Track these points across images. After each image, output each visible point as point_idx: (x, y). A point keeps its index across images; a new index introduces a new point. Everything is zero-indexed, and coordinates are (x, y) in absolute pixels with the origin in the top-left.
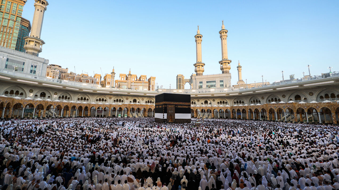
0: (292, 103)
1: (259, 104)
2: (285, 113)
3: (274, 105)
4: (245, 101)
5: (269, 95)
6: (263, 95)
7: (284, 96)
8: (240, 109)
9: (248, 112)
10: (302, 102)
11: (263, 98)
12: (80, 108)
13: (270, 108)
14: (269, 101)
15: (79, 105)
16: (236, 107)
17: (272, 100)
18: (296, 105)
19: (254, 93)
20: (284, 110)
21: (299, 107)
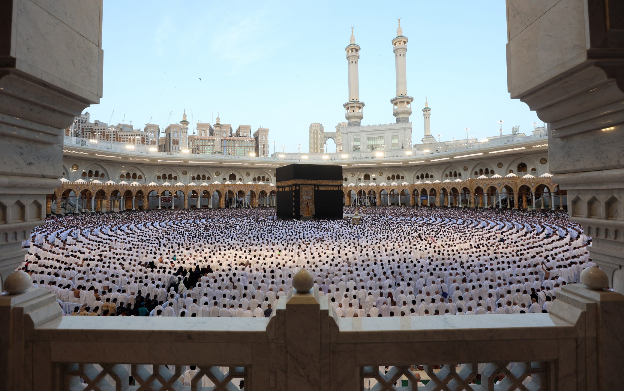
0: (513, 177)
1: (458, 180)
2: (500, 194)
3: (484, 182)
4: (436, 173)
5: (476, 163)
6: (466, 163)
7: (500, 165)
8: (426, 189)
9: (440, 194)
10: (528, 176)
11: (466, 169)
12: (128, 194)
13: (477, 186)
14: (476, 173)
15: (125, 189)
16: (420, 185)
17: (481, 173)
18: (518, 181)
19: (452, 160)
20: (498, 190)
21: (524, 184)
